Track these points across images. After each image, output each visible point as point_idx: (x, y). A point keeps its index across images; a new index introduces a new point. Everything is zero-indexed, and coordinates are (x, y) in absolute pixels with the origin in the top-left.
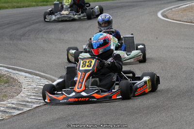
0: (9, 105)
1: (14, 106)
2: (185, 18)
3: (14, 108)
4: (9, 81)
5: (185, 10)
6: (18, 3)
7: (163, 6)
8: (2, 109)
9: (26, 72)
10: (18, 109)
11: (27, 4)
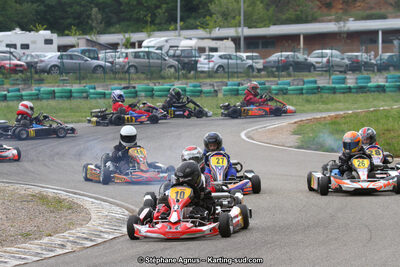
0: (79, 235)
1: (85, 236)
2: (275, 141)
3: (86, 239)
4: (73, 207)
5: (273, 130)
6: (64, 117)
7: (245, 126)
8: (71, 239)
9: (91, 197)
10: (91, 240)
11: (75, 119)
